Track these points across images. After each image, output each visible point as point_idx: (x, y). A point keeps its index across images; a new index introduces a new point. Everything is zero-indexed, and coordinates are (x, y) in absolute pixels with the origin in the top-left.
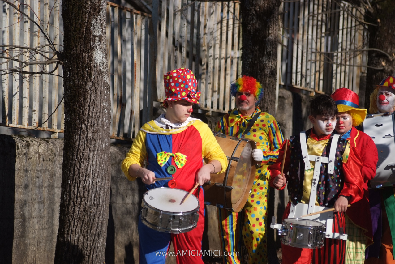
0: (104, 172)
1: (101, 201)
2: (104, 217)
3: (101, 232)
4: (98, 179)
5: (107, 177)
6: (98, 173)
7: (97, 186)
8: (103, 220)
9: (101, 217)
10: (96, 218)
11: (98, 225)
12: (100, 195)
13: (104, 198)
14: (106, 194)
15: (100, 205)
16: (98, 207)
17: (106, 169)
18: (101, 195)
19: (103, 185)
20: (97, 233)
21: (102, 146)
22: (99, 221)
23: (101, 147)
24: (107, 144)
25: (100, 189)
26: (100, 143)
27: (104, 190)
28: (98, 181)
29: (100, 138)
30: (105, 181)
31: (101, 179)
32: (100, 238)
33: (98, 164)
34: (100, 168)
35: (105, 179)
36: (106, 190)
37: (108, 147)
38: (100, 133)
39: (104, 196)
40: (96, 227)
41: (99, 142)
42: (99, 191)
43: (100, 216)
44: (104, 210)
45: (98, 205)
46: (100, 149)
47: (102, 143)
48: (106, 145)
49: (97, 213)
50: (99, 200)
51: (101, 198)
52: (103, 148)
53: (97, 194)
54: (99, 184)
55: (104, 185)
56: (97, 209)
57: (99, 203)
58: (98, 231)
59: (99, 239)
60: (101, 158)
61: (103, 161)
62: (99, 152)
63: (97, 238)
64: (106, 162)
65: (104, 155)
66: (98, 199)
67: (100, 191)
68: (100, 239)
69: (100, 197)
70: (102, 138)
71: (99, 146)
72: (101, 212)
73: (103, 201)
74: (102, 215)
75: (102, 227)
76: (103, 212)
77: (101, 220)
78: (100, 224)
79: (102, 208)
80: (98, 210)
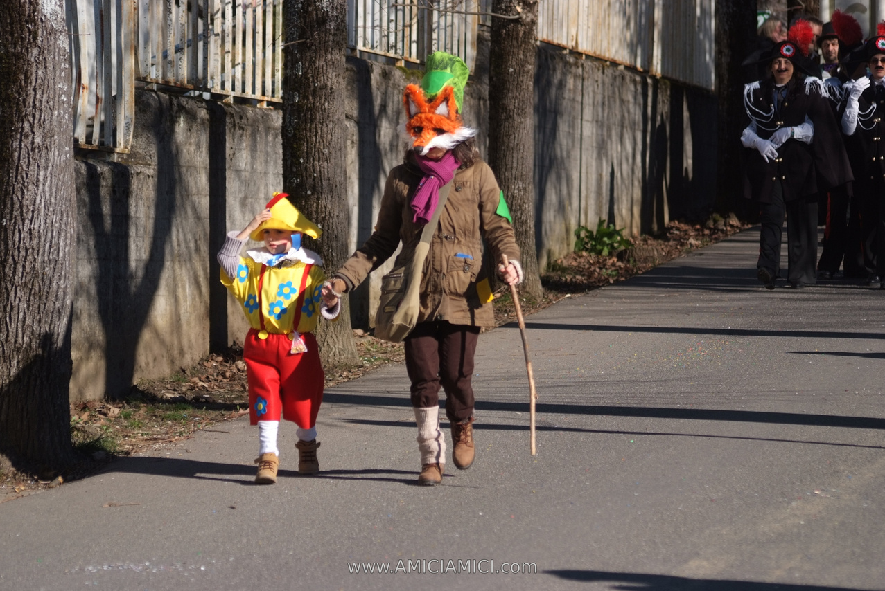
0: (65, 204)
1: (61, 254)
2: (67, 281)
3: (62, 306)
4: (55, 217)
5: (70, 213)
6: (53, 206)
7: (54, 228)
8: (66, 287)
9: (62, 281)
10: (54, 284)
11: (57, 295)
12: (59, 243)
13: (67, 249)
14: (69, 242)
15: (60, 262)
16: (55, 264)
17: (68, 199)
18: (62, 244)
19: (63, 226)
20: (56, 309)
21: (60, 159)
22: (58, 288)
23: (58, 161)
24: (68, 155)
25: (59, 234)
26: (57, 153)
27: (66, 236)
28: (54, 221)
29: (55, 145)
30: (67, 219)
31: (59, 216)
32: (62, 317)
33: (54, 190)
34: (58, 197)
35: (67, 217)
36: (69, 235)
37: (69, 160)
38: (56, 137)
39: (66, 245)
40: (53, 299)
41: (54, 153)
42: (57, 237)
43: (60, 279)
44: (68, 269)
45: (56, 261)
46: (57, 165)
47: (59, 154)
48: (66, 158)
49: (55, 275)
50: (58, 253)
51: (61, 249)
52: (62, 162)
53: (53, 242)
54: (57, 225)
55: (66, 226)
56: (55, 269)
57: (57, 259)
58: (58, 305)
59: (59, 319)
60: (59, 180)
61: (62, 186)
62: (55, 169)
63: (56, 318)
64: (67, 187)
65: (64, 175)
66: (55, 250)
67: (59, 238)
68: (61, 320)
69: (59, 248)
70: (60, 145)
71: (54, 159)
72: (61, 273)
73: (64, 255)
74: (63, 278)
75: (64, 298)
76: (65, 274)
77: (62, 286)
78: (61, 293)
79: (64, 265)
80: (56, 270)
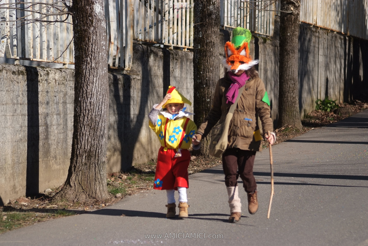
0: (104, 91)
1: (103, 112)
2: (105, 123)
3: (103, 134)
4: (100, 97)
5: (106, 95)
6: (100, 92)
7: (100, 101)
8: (105, 126)
9: (103, 123)
10: (100, 124)
11: (101, 129)
12: (102, 108)
13: (105, 110)
14: (106, 107)
15: (102, 115)
17: (106, 89)
18: (103, 108)
19: (104, 101)
20: (101, 135)
21: (102, 73)
22: (102, 126)
23: (102, 74)
24: (106, 71)
25: (102, 104)
26: (101, 70)
27: (105, 104)
28: (100, 98)
29: (100, 67)
30: (105, 98)
31: (102, 96)
32: (103, 138)
33: (100, 85)
34: (102, 88)
35: (105, 97)
36: (106, 104)
37: (106, 73)
38: (101, 64)
39: (105, 108)
40: (100, 131)
41: (100, 70)
42: (101, 105)
43: (102, 122)
44: (105, 118)
45: (101, 115)
46: (101, 75)
47: (102, 71)
49: (100, 121)
50: (102, 111)
51: (103, 110)
52: (103, 74)
53: (100, 107)
54: (101, 100)
55: (105, 100)
56: (100, 118)
58: (102, 133)
59: (102, 139)
60: (102, 81)
61: (103, 84)
62: (100, 77)
63: (101, 139)
64: (105, 84)
65: (104, 79)
66: (100, 110)
67: (102, 105)
68: (103, 139)
69: (102, 110)
70: (102, 67)
71: (100, 73)
72: (103, 120)
73: (104, 112)
74: (104, 122)
75: (104, 130)
76: (104, 120)
77: (103, 125)
78: (103, 128)
79: (104, 117)
80: (101, 119)
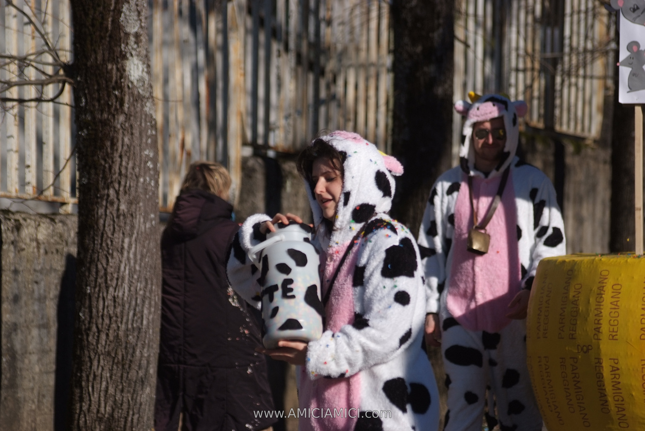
0: (150, 272)
1: (145, 322)
2: (150, 350)
3: (145, 376)
4: (139, 284)
5: (155, 281)
6: (138, 273)
7: (138, 296)
8: (149, 356)
9: (145, 350)
10: (138, 353)
11: (140, 364)
12: (143, 311)
13: (151, 317)
14: (153, 309)
15: (144, 330)
16: (139, 333)
17: (153, 266)
18: (146, 311)
19: (148, 294)
20: (139, 378)
21: (145, 226)
22: (141, 357)
23: (143, 228)
24: (154, 222)
25: (143, 302)
26: (142, 220)
27: (150, 304)
28: (138, 288)
29: (141, 212)
30: (152, 287)
31: (144, 283)
32: (145, 386)
33: (139, 257)
34: (143, 264)
35: (152, 284)
36: (153, 303)
37: (155, 227)
38: (141, 204)
39: (150, 313)
40: (136, 368)
41: (139, 220)
42: (141, 305)
43: (143, 348)
44: (151, 337)
45: (140, 329)
46: (142, 232)
47: (144, 221)
48: (152, 225)
49: (139, 343)
50: (142, 321)
51: (144, 317)
52: (147, 230)
53: (137, 310)
54: (141, 292)
55: (150, 294)
56: (138, 337)
57: (141, 326)
58: (141, 374)
59: (142, 389)
60: (144, 247)
61: (147, 253)
62: (140, 236)
63: (138, 388)
64: (152, 254)
65: (149, 242)
66: (139, 318)
67: (143, 306)
68: (144, 389)
69: (142, 316)
70: (145, 212)
71: (139, 226)
72: (145, 342)
73: (148, 323)
74: (146, 346)
75: (147, 367)
76: (149, 342)
77: (146, 355)
78: (144, 362)
79: (148, 334)
80: (140, 338)
